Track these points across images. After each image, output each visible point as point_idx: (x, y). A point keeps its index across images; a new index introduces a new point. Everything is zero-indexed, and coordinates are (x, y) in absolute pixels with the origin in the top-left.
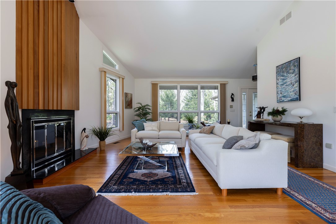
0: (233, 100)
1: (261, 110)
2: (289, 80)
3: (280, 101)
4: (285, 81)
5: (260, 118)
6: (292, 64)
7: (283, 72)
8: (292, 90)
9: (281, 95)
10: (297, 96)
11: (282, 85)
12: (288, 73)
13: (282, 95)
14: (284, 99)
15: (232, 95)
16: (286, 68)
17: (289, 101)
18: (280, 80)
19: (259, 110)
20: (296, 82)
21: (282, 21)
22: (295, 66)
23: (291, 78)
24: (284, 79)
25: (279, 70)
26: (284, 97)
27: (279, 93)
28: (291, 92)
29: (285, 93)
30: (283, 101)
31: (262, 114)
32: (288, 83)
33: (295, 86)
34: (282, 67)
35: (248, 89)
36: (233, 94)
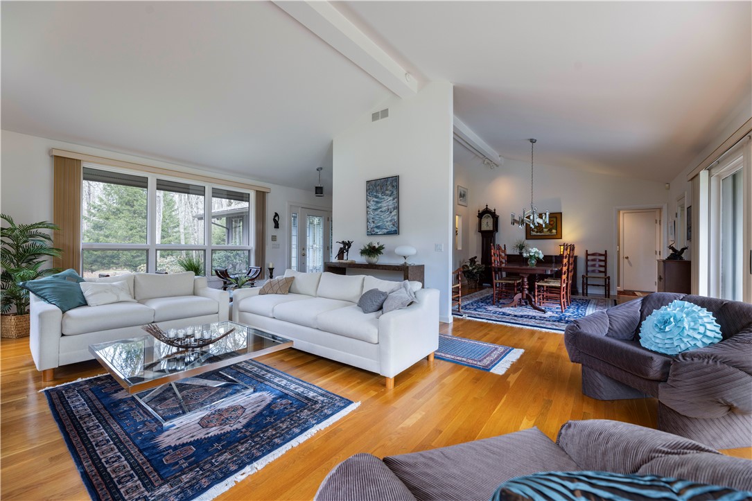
0: (277, 226)
1: (345, 247)
2: (385, 205)
3: (371, 233)
4: (379, 205)
5: (343, 259)
6: (389, 183)
7: (377, 192)
8: (389, 219)
9: (372, 225)
10: (395, 228)
11: (376, 210)
12: (383, 193)
13: (375, 225)
14: (378, 231)
15: (275, 217)
16: (382, 187)
17: (384, 234)
18: (372, 203)
19: (342, 246)
20: (394, 209)
21: (375, 117)
22: (393, 186)
23: (388, 202)
24: (377, 202)
25: (371, 187)
26: (378, 227)
27: (371, 221)
28: (387, 222)
29: (379, 222)
30: (376, 234)
31: (345, 254)
32: (384, 209)
33: (393, 214)
34: (375, 183)
35: (300, 208)
36: (276, 215)
